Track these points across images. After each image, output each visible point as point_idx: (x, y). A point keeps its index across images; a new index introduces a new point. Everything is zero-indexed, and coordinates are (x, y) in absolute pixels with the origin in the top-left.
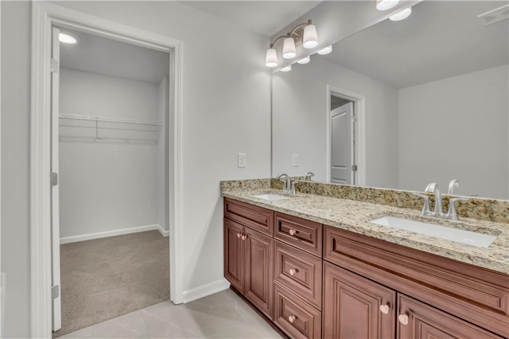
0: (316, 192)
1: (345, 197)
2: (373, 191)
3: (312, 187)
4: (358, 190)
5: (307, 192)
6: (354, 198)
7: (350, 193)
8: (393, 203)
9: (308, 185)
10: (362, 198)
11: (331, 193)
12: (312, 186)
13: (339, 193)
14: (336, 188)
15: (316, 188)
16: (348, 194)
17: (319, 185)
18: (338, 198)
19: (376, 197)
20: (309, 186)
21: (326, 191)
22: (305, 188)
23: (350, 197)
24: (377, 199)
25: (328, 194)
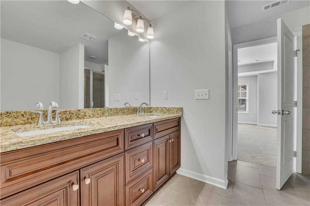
0: (78, 117)
1: (102, 116)
2: (117, 109)
3: (73, 114)
4: (110, 110)
5: (67, 119)
6: (107, 115)
7: (105, 113)
8: (124, 114)
9: (68, 113)
10: (112, 114)
11: (92, 116)
12: (73, 112)
13: (98, 114)
14: (96, 111)
15: (78, 114)
16: (104, 113)
17: (81, 111)
18: (97, 117)
19: (118, 112)
20: (70, 113)
21: (88, 115)
22: (64, 116)
23: (105, 115)
24: (119, 113)
25: (90, 117)
